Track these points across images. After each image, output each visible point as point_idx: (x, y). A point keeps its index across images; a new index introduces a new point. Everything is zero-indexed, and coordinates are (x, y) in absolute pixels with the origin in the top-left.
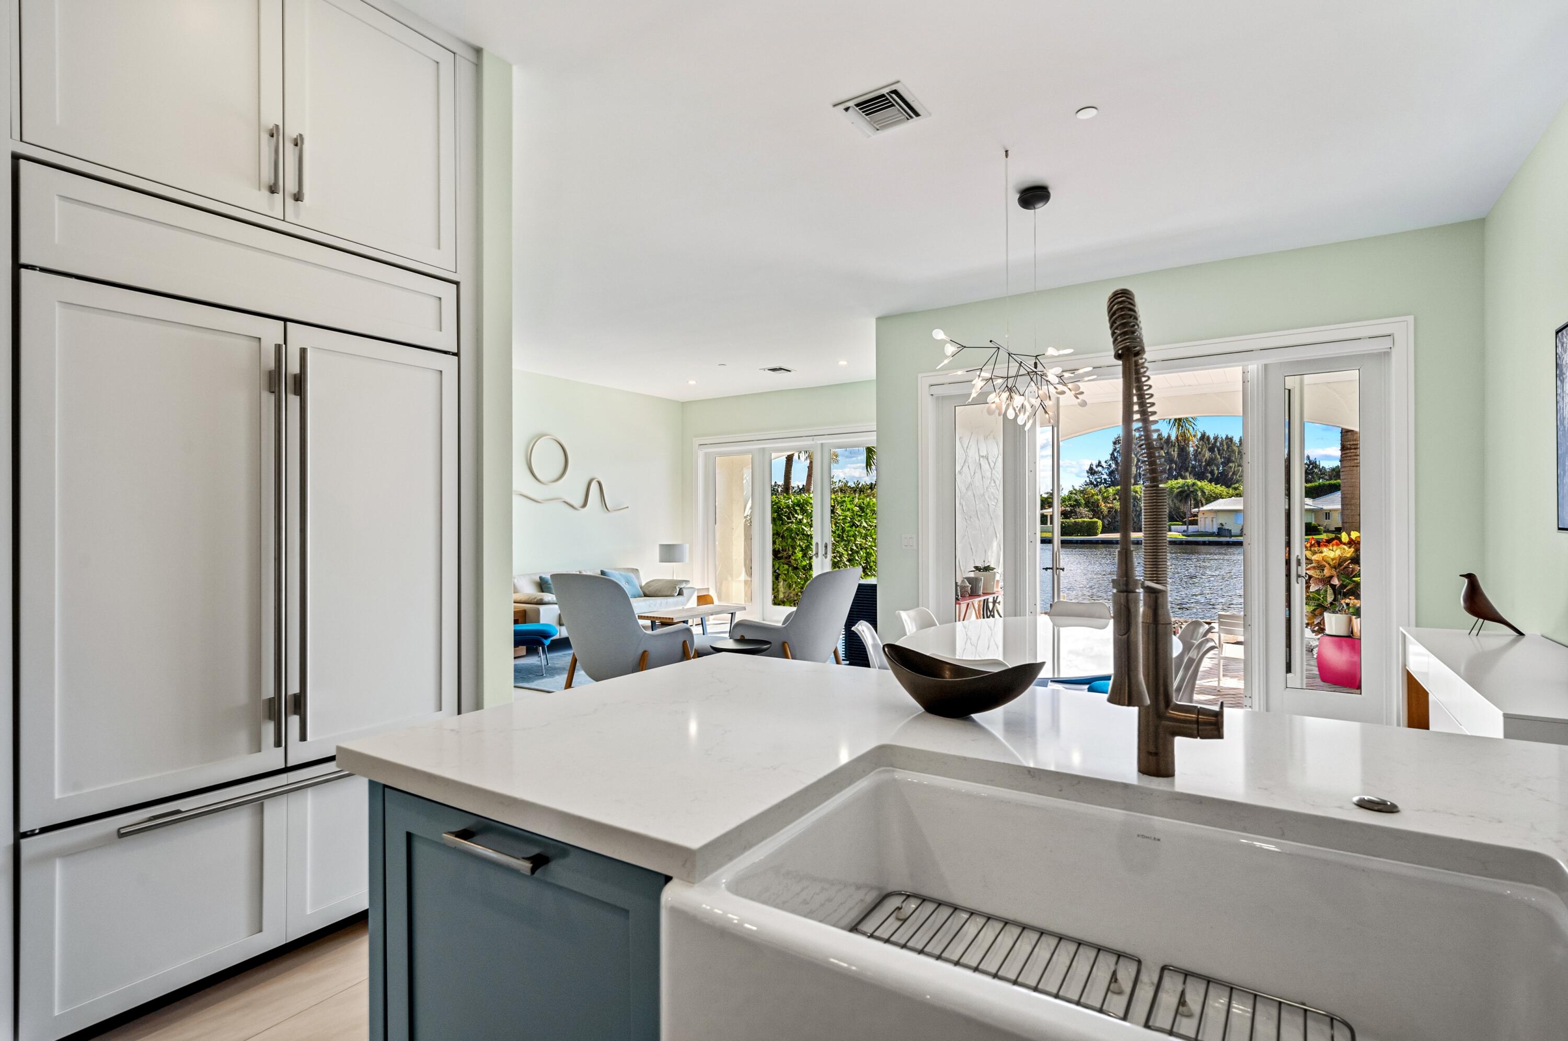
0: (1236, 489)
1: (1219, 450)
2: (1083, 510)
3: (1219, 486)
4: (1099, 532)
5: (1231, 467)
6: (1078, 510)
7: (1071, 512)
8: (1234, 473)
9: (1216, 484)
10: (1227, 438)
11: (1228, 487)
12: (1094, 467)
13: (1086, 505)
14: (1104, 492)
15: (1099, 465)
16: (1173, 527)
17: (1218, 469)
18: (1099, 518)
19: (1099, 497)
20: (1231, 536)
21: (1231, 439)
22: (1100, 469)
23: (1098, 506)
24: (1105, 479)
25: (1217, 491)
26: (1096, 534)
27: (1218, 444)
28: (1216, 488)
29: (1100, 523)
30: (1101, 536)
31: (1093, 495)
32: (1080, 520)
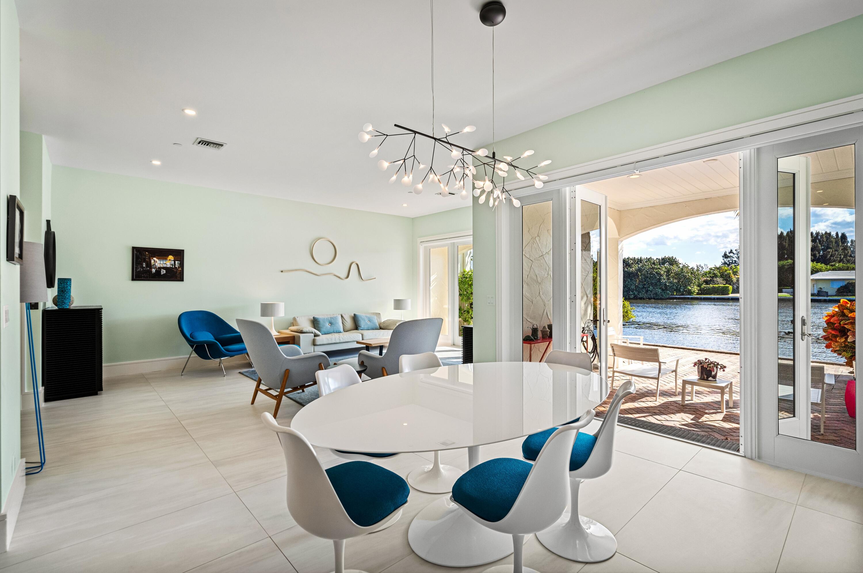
0: (832, 266)
1: (820, 241)
2: (719, 280)
3: (819, 264)
4: (730, 293)
5: (829, 252)
6: (715, 279)
7: (711, 280)
8: (831, 256)
9: (817, 263)
10: (826, 233)
11: (826, 264)
12: (728, 254)
13: (722, 276)
14: (734, 269)
15: (731, 252)
16: (784, 290)
17: (819, 253)
18: (730, 284)
19: (731, 272)
20: (828, 296)
21: (830, 234)
22: (732, 254)
23: (729, 277)
24: (735, 261)
25: (817, 267)
26: (728, 294)
27: (819, 237)
28: (817, 265)
29: (731, 287)
30: (731, 295)
31: (726, 271)
32: (717, 286)
